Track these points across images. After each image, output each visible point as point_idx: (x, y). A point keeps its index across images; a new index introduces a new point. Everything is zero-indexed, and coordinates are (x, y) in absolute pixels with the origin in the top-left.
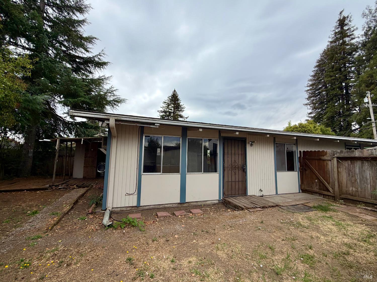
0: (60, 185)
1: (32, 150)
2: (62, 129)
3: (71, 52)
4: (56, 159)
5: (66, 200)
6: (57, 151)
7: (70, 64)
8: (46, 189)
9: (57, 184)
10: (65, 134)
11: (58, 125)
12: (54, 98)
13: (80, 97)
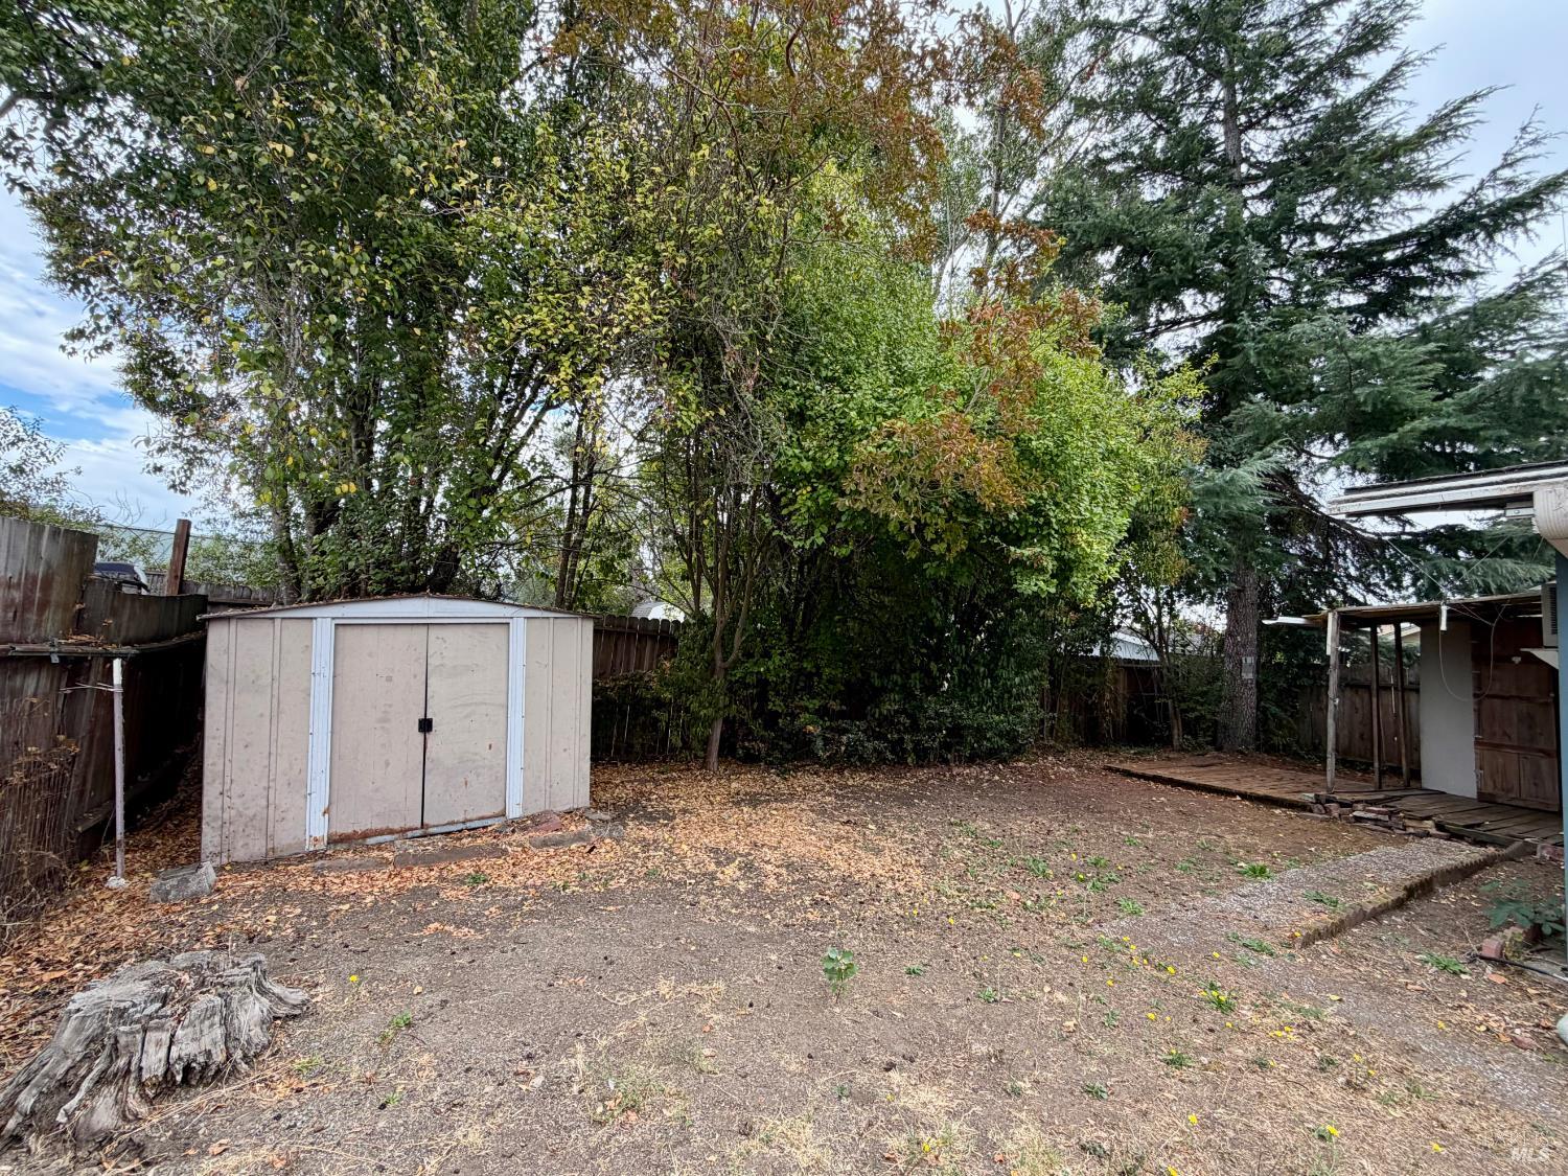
0: (1360, 806)
1: (1250, 660)
2: (1353, 572)
3: (1355, 238)
4: (1332, 692)
5: (1380, 870)
6: (1332, 661)
7: (1357, 290)
8: (1302, 807)
9: (1348, 798)
10: (1369, 591)
11: (1338, 555)
12: (1308, 453)
13: (1413, 418)
